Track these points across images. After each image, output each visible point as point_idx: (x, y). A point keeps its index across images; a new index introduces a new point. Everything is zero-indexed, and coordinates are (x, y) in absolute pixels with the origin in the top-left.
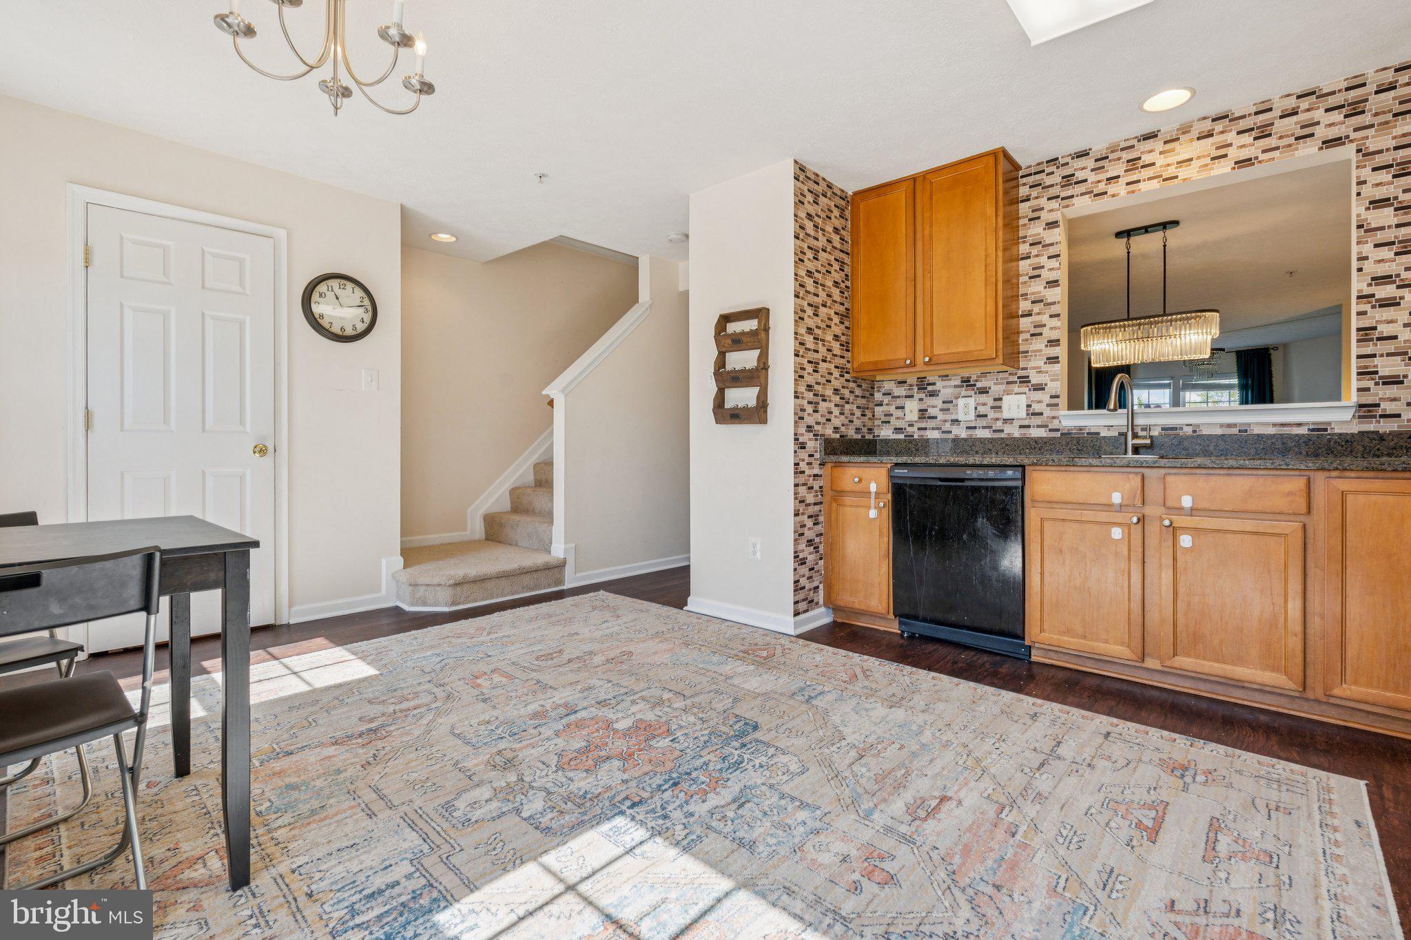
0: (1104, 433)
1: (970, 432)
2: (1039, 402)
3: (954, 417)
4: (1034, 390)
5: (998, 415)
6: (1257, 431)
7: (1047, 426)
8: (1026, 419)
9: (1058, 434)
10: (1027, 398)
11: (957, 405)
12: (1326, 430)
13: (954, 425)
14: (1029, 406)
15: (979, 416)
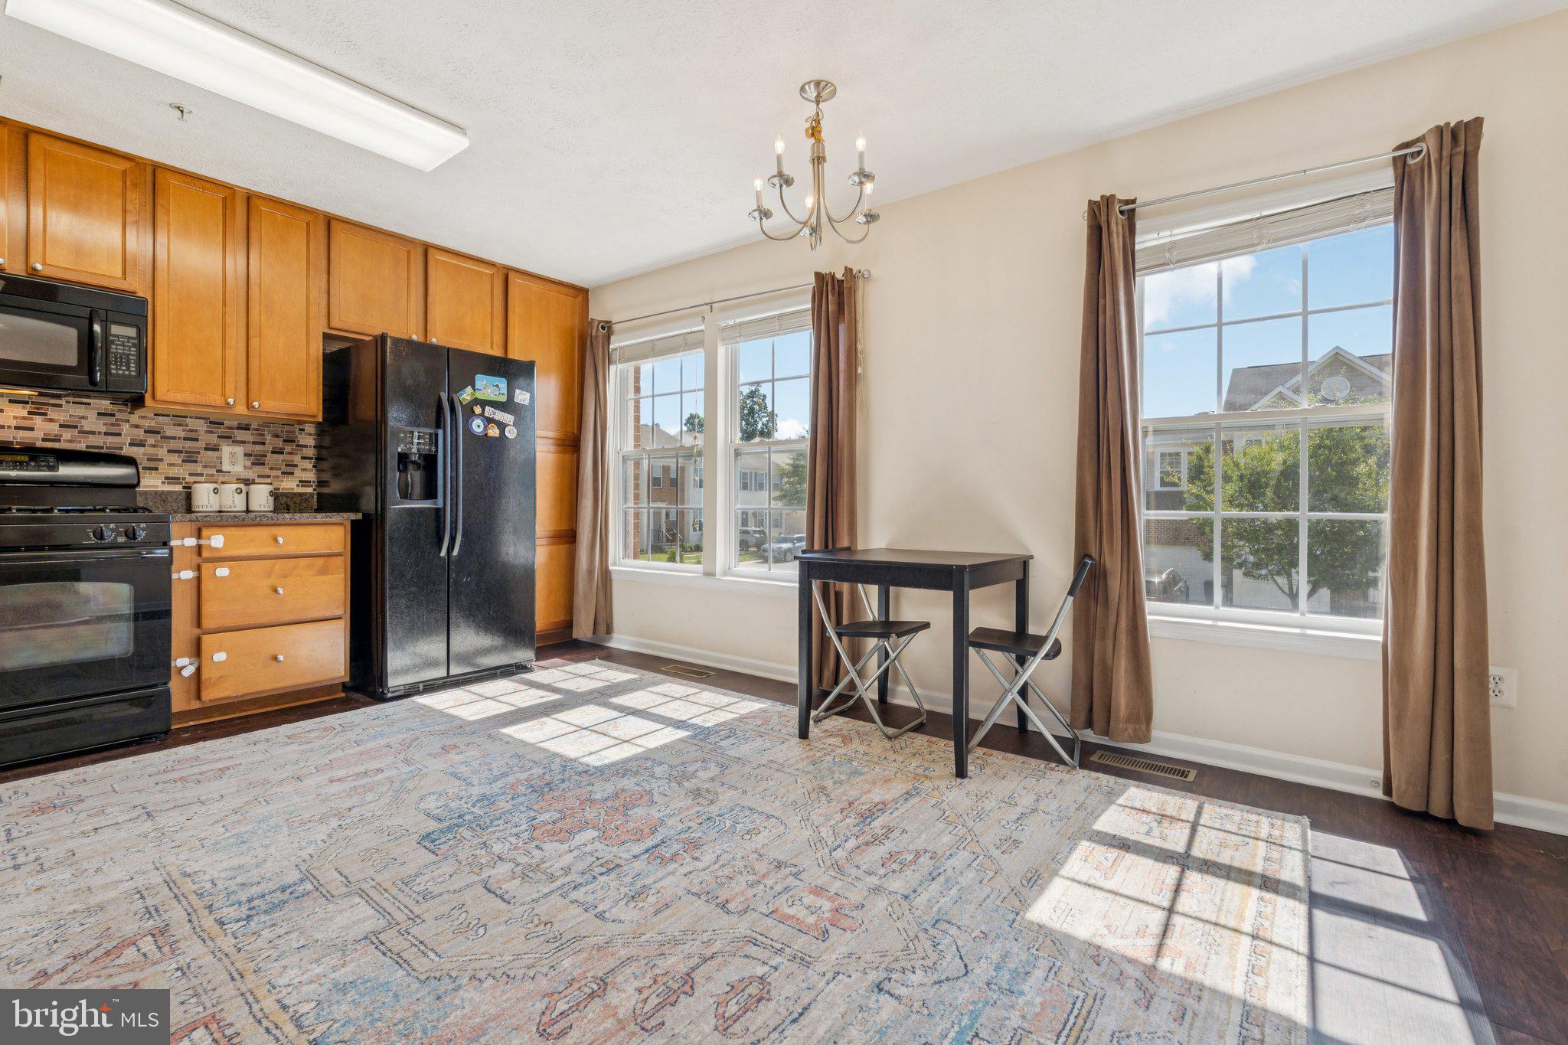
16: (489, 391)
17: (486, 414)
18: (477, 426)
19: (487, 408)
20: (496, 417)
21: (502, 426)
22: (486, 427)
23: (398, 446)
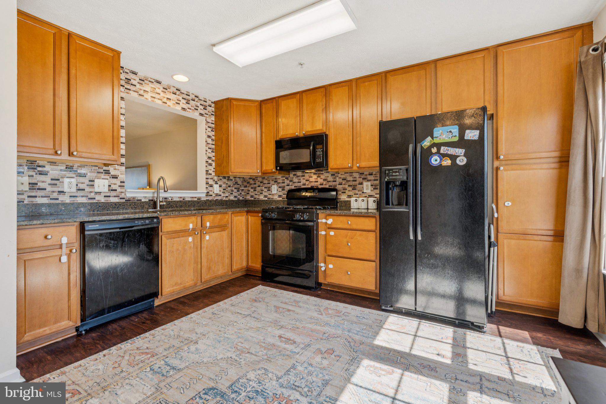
0: (143, 200)
1: (73, 199)
2: (115, 184)
3: (60, 189)
4: (113, 178)
5: (91, 190)
6: (187, 199)
7: (119, 196)
8: (108, 192)
9: (124, 201)
10: (109, 182)
11: (63, 182)
12: (200, 199)
13: (60, 194)
14: (110, 186)
15: (79, 190)
16: (444, 136)
17: (442, 152)
18: (435, 161)
19: (442, 148)
20: (449, 153)
21: (453, 158)
22: (441, 160)
23: (385, 178)
